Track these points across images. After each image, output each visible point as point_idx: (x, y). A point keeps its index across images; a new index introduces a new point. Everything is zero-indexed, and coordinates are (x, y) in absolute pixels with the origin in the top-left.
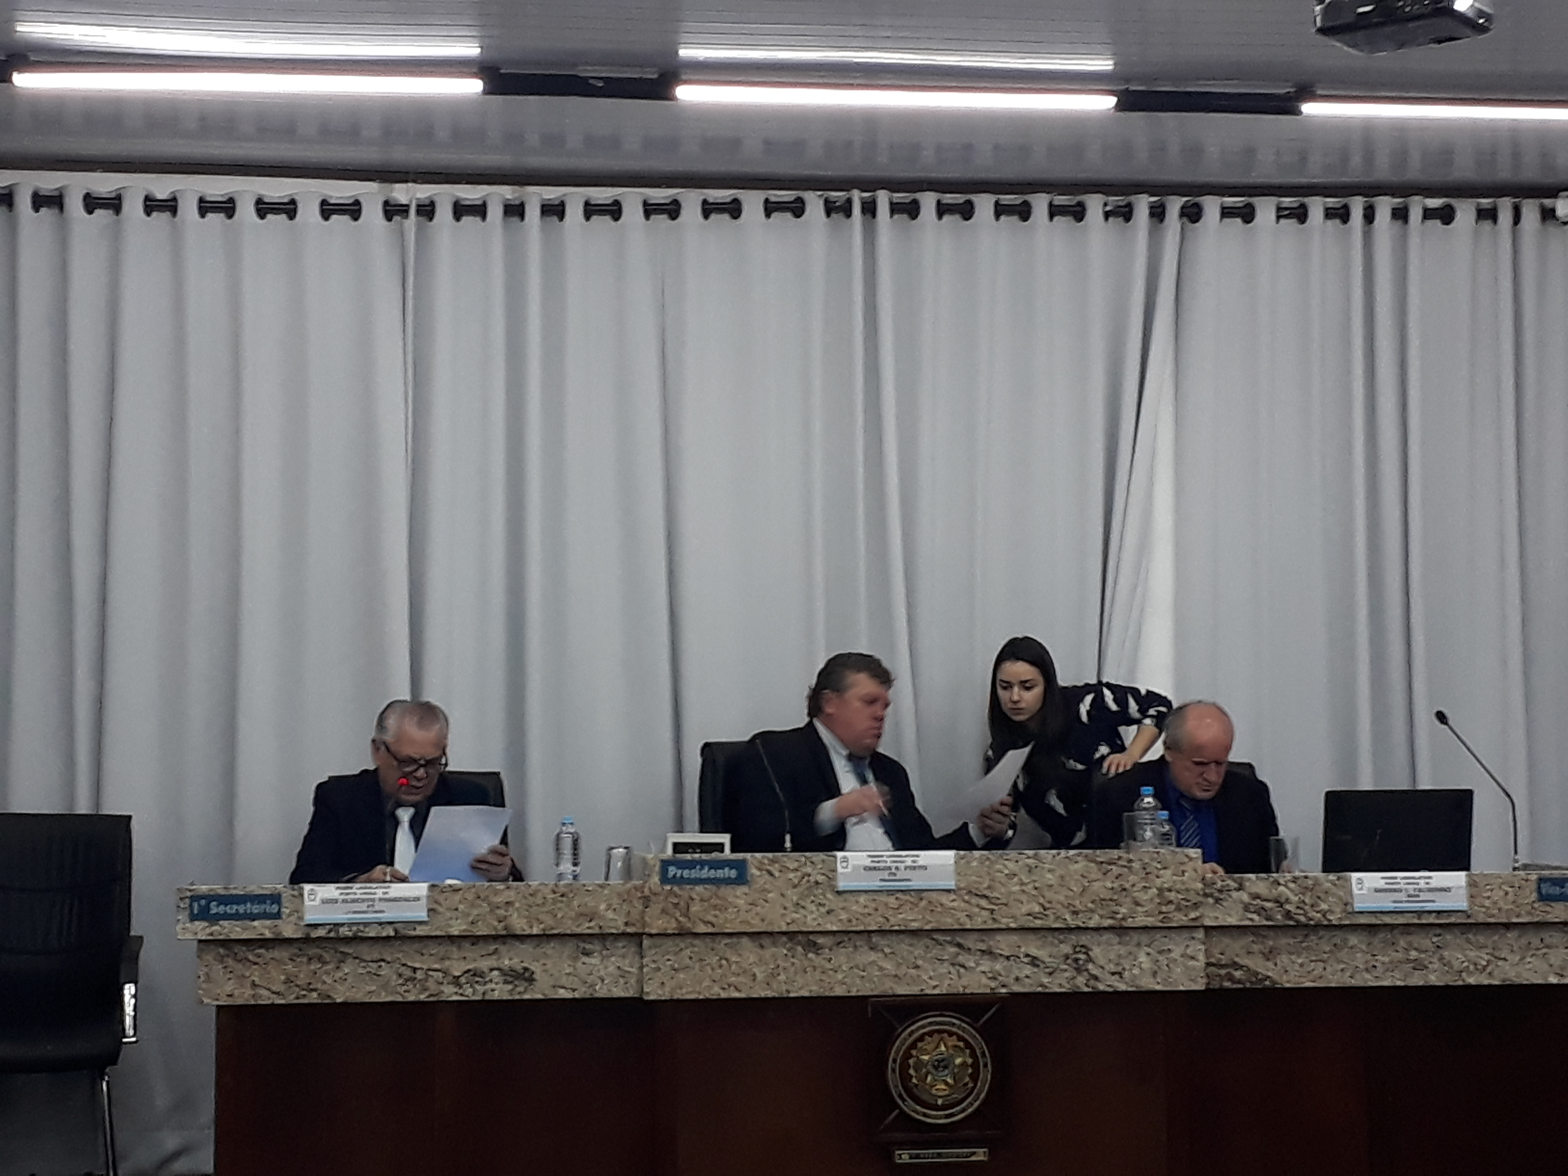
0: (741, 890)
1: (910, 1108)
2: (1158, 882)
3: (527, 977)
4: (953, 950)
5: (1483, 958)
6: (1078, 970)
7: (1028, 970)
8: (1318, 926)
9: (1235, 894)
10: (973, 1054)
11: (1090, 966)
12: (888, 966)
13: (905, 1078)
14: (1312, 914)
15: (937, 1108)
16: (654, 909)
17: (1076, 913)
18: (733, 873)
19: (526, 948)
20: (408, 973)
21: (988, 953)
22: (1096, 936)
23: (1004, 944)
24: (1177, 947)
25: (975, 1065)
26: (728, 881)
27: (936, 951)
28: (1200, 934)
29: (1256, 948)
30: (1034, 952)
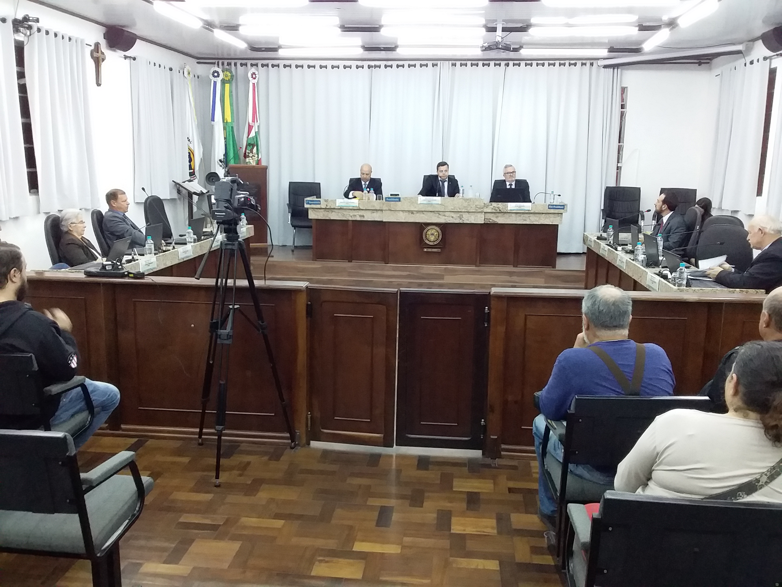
0: (400, 202)
1: (427, 242)
2: (476, 204)
3: (363, 216)
4: (438, 215)
5: (537, 219)
6: (461, 219)
7: (452, 219)
8: (506, 213)
9: (490, 206)
10: (438, 233)
11: (463, 218)
12: (426, 217)
13: (426, 236)
14: (504, 210)
15: (431, 242)
16: (384, 206)
17: (460, 209)
18: (398, 200)
19: (363, 211)
20: (343, 215)
21: (445, 216)
22: (464, 213)
23: (447, 214)
24: (479, 215)
25: (439, 235)
26: (397, 201)
27: (435, 215)
28: (484, 213)
29: (495, 216)
30: (453, 216)
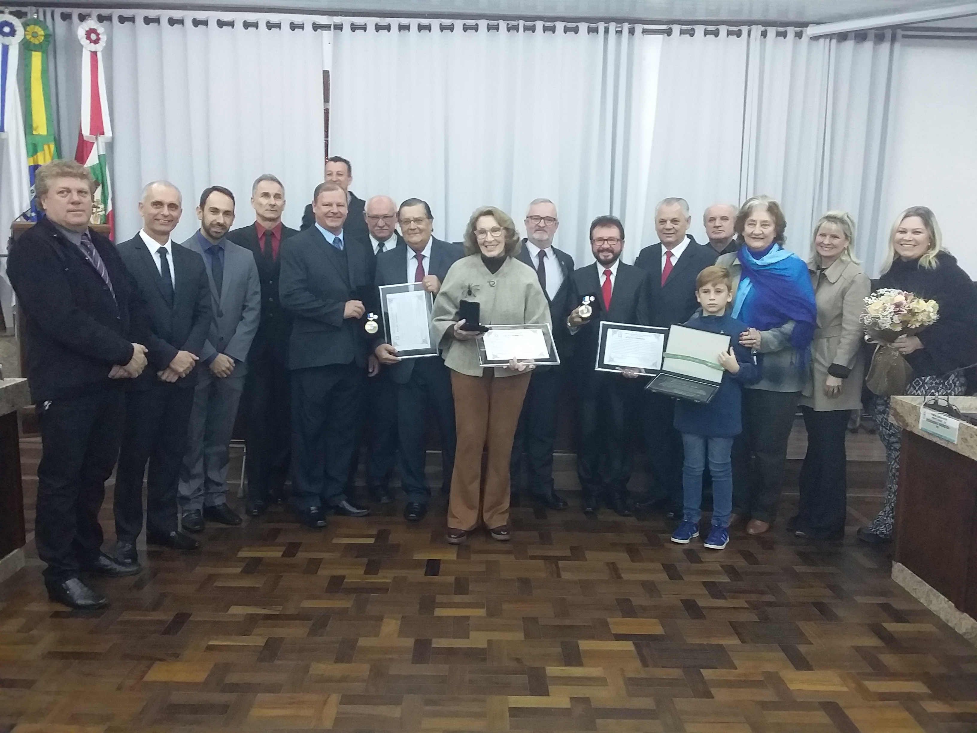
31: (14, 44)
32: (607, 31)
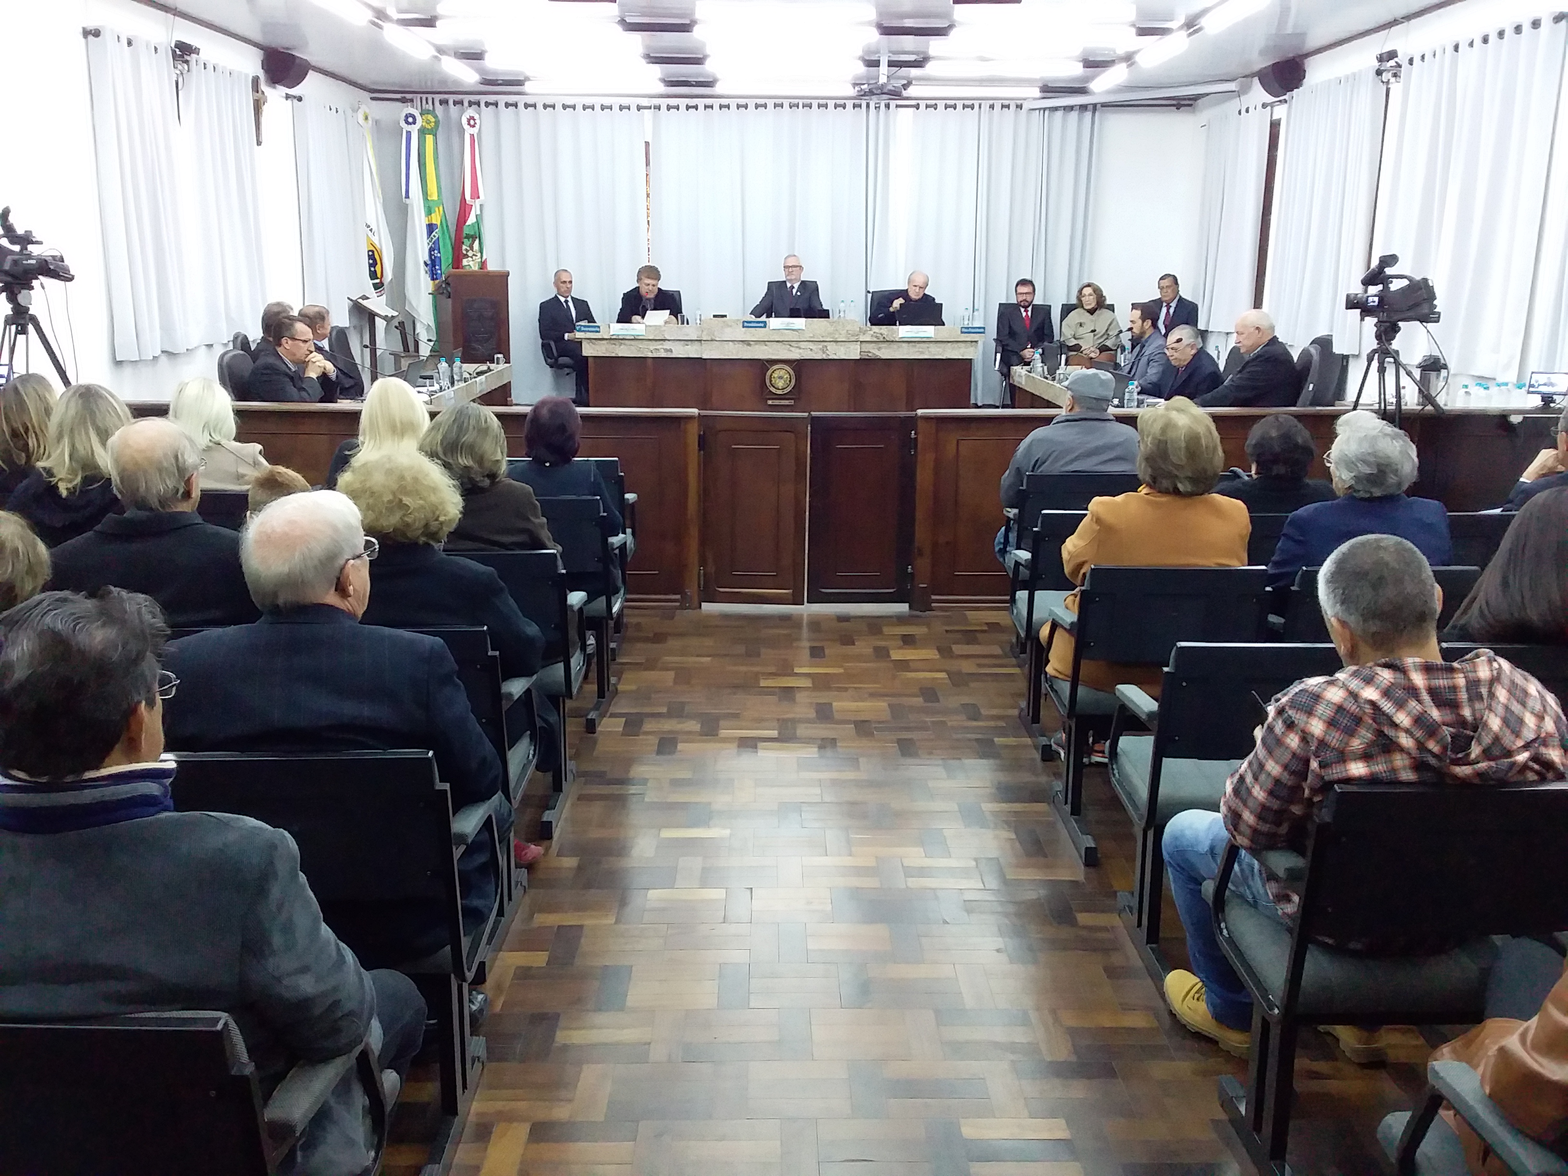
1: (772, 390)
2: (848, 328)
4: (788, 346)
6: (823, 353)
7: (810, 352)
8: (893, 341)
10: (790, 375)
11: (827, 352)
12: (770, 351)
13: (771, 381)
14: (891, 338)
15: (779, 389)
17: (822, 337)
20: (638, 349)
21: (799, 348)
22: (829, 343)
24: (852, 346)
25: (790, 378)
27: (784, 347)
28: (859, 343)
29: (876, 347)
30: (811, 348)
31: (414, 130)
32: (868, 106)
